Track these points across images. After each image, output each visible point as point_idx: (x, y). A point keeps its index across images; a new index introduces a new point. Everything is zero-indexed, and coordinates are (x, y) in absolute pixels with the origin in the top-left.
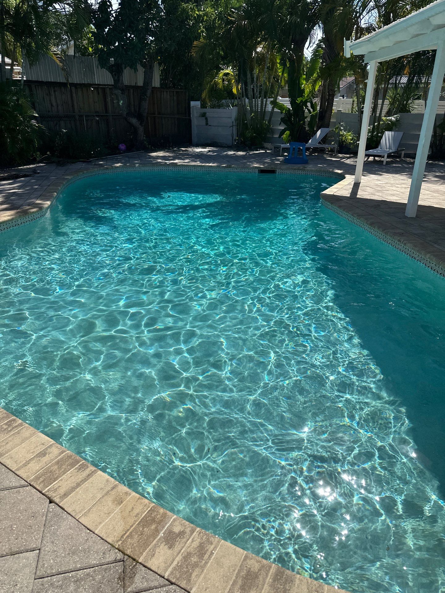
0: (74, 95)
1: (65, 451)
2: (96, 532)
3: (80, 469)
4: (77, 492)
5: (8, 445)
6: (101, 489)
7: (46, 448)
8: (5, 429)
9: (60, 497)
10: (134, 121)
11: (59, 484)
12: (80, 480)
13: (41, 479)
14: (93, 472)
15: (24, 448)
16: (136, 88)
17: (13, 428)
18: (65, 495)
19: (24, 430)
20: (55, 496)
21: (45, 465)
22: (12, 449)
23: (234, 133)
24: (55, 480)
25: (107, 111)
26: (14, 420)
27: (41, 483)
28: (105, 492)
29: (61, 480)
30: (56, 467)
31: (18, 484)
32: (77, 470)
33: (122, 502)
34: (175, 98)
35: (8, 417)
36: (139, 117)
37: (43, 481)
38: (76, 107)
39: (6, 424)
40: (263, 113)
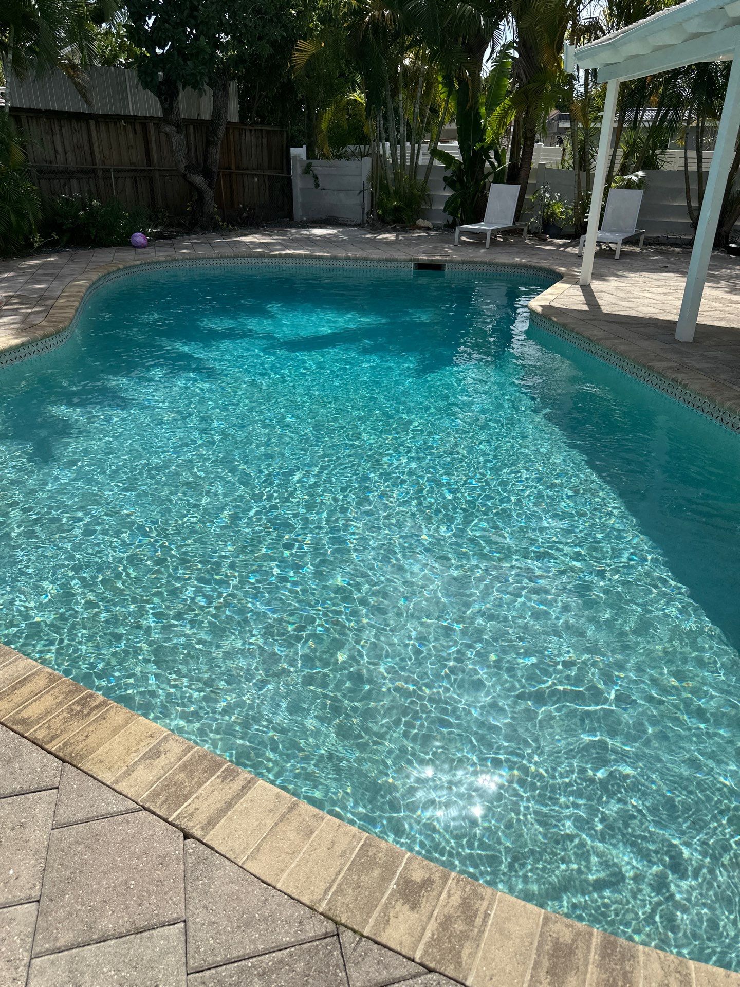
0: (94, 134)
1: (193, 748)
2: (279, 886)
3: (225, 778)
4: (230, 818)
5: (89, 740)
6: (271, 810)
7: (158, 743)
8: (78, 713)
9: (203, 828)
10: (198, 180)
11: (195, 806)
12: (230, 796)
13: (162, 798)
14: (249, 782)
15: (119, 743)
16: (199, 124)
17: (92, 710)
18: (209, 823)
19: (112, 713)
20: (194, 826)
21: (163, 772)
22: (98, 747)
23: (366, 202)
24: (187, 797)
25: (149, 161)
26: (91, 696)
27: (162, 803)
28: (277, 816)
29: (197, 797)
30: (183, 775)
31: (122, 808)
32: (220, 780)
33: (312, 833)
34: (265, 141)
35: (78, 690)
36: (207, 173)
37: (166, 801)
38: (97, 154)
39: (78, 703)
40: (415, 167)
